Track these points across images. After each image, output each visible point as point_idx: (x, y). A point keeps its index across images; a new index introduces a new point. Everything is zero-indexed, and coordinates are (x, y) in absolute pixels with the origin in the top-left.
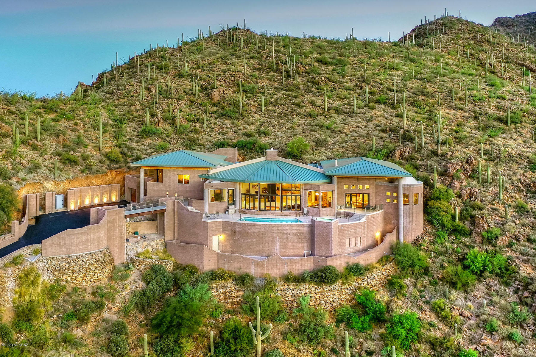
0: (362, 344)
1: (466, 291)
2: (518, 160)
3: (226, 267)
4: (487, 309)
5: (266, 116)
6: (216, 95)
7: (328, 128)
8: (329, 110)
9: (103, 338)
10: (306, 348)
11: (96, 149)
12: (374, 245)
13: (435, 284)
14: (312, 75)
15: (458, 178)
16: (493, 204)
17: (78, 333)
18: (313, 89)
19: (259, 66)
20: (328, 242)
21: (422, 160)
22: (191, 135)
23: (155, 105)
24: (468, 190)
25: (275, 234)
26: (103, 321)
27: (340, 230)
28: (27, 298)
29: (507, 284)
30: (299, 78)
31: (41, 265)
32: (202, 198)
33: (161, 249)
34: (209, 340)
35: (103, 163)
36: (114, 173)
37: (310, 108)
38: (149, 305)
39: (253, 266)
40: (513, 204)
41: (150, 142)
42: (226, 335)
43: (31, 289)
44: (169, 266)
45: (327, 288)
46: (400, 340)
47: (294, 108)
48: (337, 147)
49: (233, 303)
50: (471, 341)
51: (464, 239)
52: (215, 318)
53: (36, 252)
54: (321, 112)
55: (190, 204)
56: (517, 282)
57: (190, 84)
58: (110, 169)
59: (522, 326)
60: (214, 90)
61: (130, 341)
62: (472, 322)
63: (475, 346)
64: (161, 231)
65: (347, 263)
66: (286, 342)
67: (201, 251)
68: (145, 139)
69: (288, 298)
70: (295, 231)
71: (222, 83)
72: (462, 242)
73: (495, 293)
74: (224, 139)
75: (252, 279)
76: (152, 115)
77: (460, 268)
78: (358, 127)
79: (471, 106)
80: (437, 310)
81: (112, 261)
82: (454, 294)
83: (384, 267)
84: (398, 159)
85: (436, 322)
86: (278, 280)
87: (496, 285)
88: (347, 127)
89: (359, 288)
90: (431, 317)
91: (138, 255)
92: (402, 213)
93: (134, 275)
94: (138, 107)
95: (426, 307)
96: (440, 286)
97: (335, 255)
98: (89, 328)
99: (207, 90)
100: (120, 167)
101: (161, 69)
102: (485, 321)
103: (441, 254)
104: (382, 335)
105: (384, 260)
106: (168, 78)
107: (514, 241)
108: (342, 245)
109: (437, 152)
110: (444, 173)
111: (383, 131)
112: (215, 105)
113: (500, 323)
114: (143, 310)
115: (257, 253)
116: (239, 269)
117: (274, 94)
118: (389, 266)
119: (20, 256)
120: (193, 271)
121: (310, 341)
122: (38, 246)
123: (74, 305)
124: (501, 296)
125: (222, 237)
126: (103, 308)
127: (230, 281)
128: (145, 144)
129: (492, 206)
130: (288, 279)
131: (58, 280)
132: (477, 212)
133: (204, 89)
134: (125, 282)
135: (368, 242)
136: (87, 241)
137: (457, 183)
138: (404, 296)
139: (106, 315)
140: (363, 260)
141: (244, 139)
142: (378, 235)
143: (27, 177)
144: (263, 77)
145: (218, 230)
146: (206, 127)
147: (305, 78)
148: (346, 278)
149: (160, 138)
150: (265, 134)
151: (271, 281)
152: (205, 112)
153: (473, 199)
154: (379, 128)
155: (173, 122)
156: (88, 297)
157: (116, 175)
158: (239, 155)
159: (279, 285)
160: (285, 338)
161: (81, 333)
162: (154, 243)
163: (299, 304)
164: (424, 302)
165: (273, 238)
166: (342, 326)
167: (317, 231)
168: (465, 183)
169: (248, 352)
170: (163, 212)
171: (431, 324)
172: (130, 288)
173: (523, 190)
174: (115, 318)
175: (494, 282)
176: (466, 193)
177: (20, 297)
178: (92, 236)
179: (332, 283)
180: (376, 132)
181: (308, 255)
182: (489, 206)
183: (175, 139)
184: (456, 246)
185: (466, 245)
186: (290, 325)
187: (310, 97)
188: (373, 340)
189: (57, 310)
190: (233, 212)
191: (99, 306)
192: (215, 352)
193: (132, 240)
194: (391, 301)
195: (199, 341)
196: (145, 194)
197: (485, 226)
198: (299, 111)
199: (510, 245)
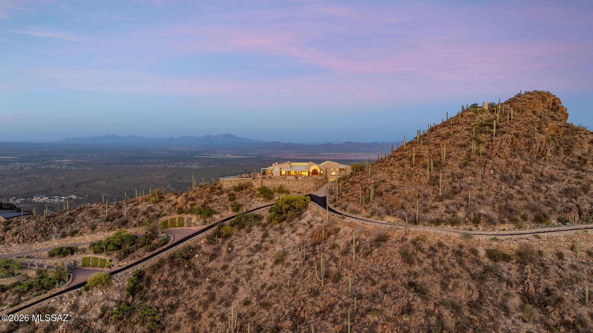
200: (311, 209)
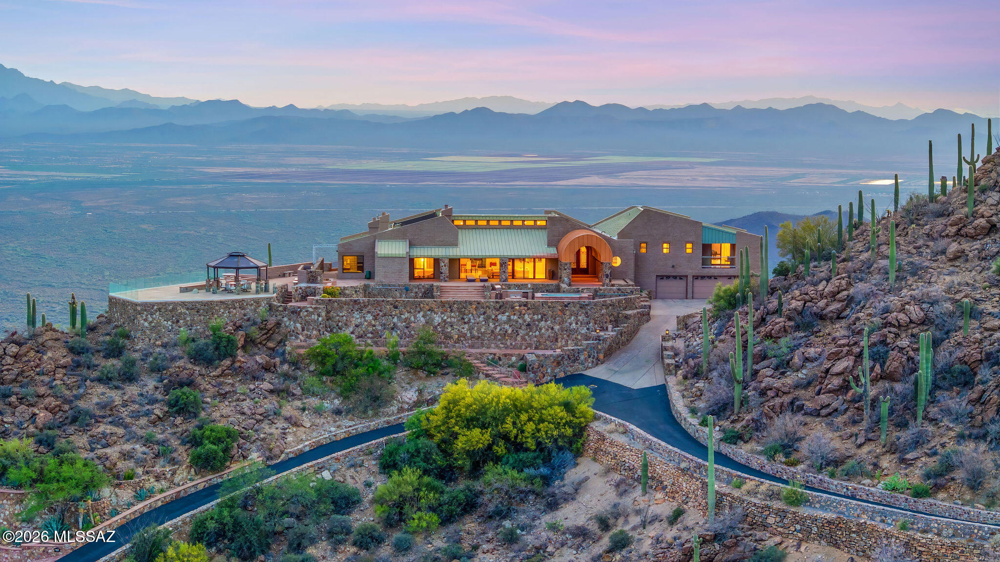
200: (607, 453)
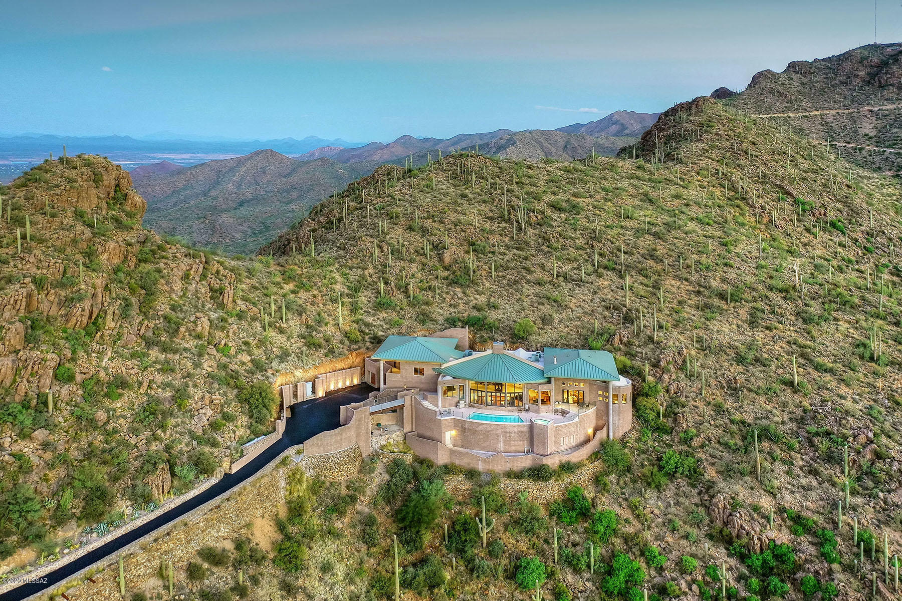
0: (569, 535)
1: (659, 490)
2: (728, 350)
3: (457, 462)
4: (673, 510)
5: (496, 283)
6: (447, 257)
7: (555, 301)
8: (558, 276)
9: (359, 529)
10: (523, 538)
11: (336, 327)
12: (588, 441)
13: (634, 481)
14: (545, 228)
15: (669, 371)
16: (696, 401)
17: (338, 525)
18: (544, 247)
19: (491, 214)
20: (544, 443)
21: (639, 346)
22: (423, 307)
23: (388, 269)
24: (675, 385)
25: (499, 433)
26: (358, 513)
27: (555, 431)
28: (296, 495)
29: (693, 486)
30: (531, 231)
31: (304, 463)
32: (435, 391)
33: (401, 440)
34: (444, 530)
35: (343, 344)
36: (354, 354)
37: (539, 274)
38: (394, 497)
39: (480, 463)
40: (713, 402)
41: (385, 315)
42: (457, 527)
43: (298, 486)
44: (408, 459)
45: (543, 485)
46: (599, 536)
47: (524, 272)
48: (562, 326)
49: (463, 495)
50: (658, 538)
51: (666, 437)
52: (448, 509)
53: (299, 452)
54: (549, 279)
55: (425, 398)
56: (701, 485)
57: (421, 241)
58: (350, 350)
59: (698, 526)
60: (445, 251)
61: (380, 532)
62: (660, 520)
63: (659, 542)
64: (400, 422)
65: (561, 461)
66: (507, 533)
67: (436, 447)
68: (381, 312)
69: (510, 491)
70: (516, 431)
71: (453, 240)
72: (662, 441)
73: (682, 494)
74: (455, 312)
75: (479, 475)
76: (386, 283)
77: (656, 469)
78: (584, 301)
79: (697, 276)
80: (633, 508)
81: (360, 455)
82: (650, 493)
83: (593, 465)
84: (617, 344)
85: (631, 518)
86: (502, 476)
87: (684, 486)
88: (574, 301)
89: (570, 483)
90: (627, 514)
91: (383, 447)
92: (611, 412)
93: (380, 467)
94: (371, 271)
95: (624, 504)
96: (639, 485)
97: (550, 454)
98: (347, 520)
99: (438, 248)
100: (360, 348)
101: (392, 218)
102: (670, 521)
103: (644, 452)
104: (586, 528)
105: (594, 456)
106: (399, 231)
107: (707, 442)
108: (557, 443)
109: (653, 338)
110: (656, 365)
111: (608, 308)
112: (446, 268)
113: (681, 523)
114: (388, 502)
115: (484, 449)
116: (469, 464)
117: (505, 254)
118: (596, 463)
119: (287, 457)
120: (430, 465)
121: (527, 532)
122: (300, 446)
123: (333, 499)
124: (687, 497)
125: (454, 433)
126: (357, 501)
127: (461, 475)
128: (381, 318)
129: (695, 404)
130: (509, 475)
131: (318, 476)
132: (680, 410)
133: (435, 247)
134: (372, 475)
135: (581, 438)
136: (340, 440)
137: (666, 377)
138: (608, 492)
139: (359, 507)
140: (574, 458)
141: (475, 313)
142: (590, 431)
143: (280, 368)
144: (494, 231)
145: (450, 426)
146: (438, 296)
147: (537, 232)
148: (559, 476)
149: (394, 310)
150: (495, 307)
151: (496, 477)
152: (437, 277)
153: (679, 394)
154: (603, 303)
155: (406, 292)
156: (344, 491)
157: (356, 356)
158: (470, 333)
159: (502, 480)
160: (506, 529)
161: (341, 525)
162: (394, 436)
163: (519, 499)
164: (624, 499)
165: (498, 436)
166: (555, 518)
167: (535, 432)
168: (674, 377)
169: (476, 542)
170: (402, 407)
171: (626, 521)
172: (377, 480)
173: (724, 387)
174: (367, 510)
175: (682, 482)
176: (673, 389)
177: (290, 494)
178: (345, 436)
179: (547, 481)
180: (600, 309)
181: (528, 452)
182: (692, 403)
183: (409, 312)
184: (657, 444)
185: (666, 444)
186: (511, 516)
187: (540, 259)
188: (578, 533)
189: (320, 504)
190: (463, 406)
191: (353, 499)
192: (449, 541)
193: (376, 432)
194: (596, 497)
195: (435, 531)
196: (385, 384)
197: (684, 425)
198: (529, 277)
199: (702, 446)
